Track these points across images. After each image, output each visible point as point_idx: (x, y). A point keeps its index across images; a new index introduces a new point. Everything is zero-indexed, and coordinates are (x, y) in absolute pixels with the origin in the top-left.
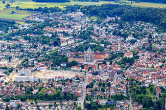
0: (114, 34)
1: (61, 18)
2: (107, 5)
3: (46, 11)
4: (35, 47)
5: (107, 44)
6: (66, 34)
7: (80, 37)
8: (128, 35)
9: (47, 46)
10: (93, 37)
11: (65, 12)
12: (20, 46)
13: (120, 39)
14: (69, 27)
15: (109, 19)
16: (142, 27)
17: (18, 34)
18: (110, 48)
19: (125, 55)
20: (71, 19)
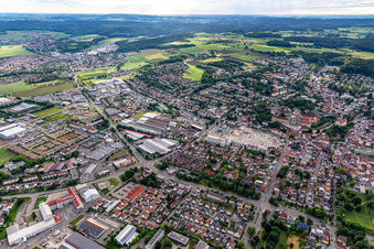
0: (330, 87)
1: (283, 62)
2: (328, 53)
3: (273, 55)
4: (247, 94)
5: (319, 99)
6: (281, 82)
7: (293, 88)
8: (344, 91)
9: (258, 94)
10: (306, 88)
11: (289, 57)
12: (235, 91)
13: (334, 95)
14: (287, 73)
15: (328, 68)
16: (361, 82)
17: (239, 76)
18: (322, 107)
19: (337, 123)
20: (292, 64)
